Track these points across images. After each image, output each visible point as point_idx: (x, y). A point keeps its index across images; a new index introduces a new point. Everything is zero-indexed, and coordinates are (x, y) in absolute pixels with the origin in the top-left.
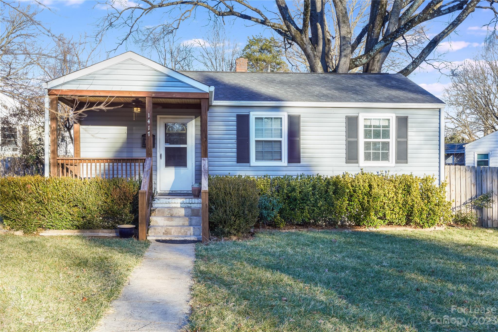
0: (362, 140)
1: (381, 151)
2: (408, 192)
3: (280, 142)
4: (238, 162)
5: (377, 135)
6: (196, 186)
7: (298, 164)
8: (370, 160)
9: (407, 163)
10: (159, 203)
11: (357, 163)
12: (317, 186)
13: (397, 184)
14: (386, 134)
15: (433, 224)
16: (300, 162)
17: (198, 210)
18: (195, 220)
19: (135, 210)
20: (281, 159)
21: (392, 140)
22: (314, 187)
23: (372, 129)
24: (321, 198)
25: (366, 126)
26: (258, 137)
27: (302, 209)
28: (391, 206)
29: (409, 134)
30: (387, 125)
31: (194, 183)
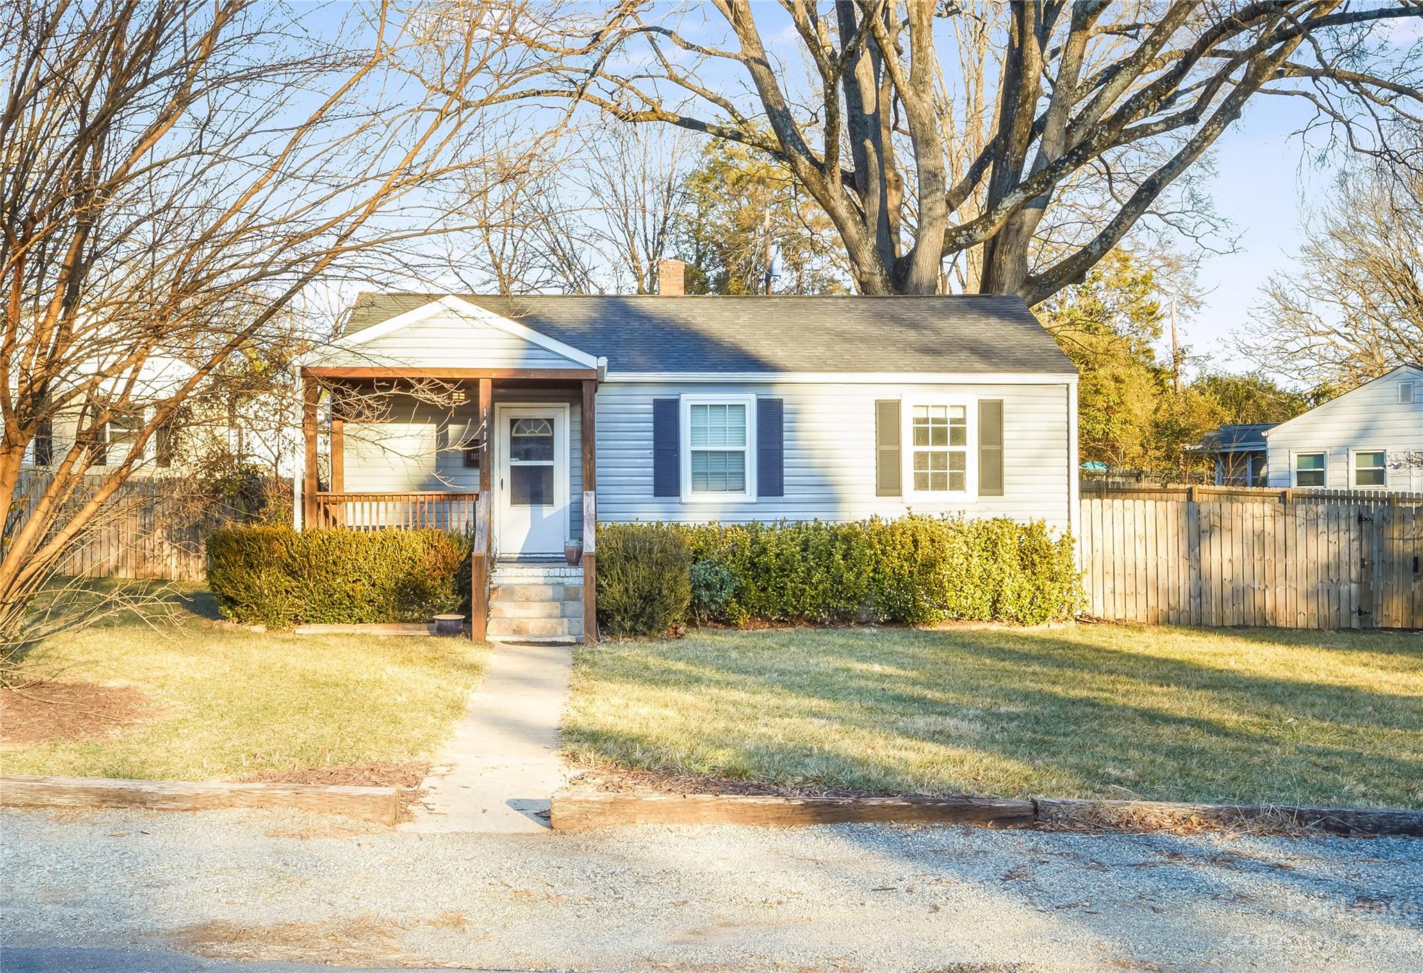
0: (908, 448)
1: (948, 471)
2: (994, 553)
3: (743, 453)
4: (656, 495)
5: (940, 437)
6: (573, 544)
7: (779, 499)
8: (926, 488)
9: (1002, 494)
10: (504, 576)
11: (900, 495)
12: (811, 543)
13: (971, 539)
14: (958, 436)
15: (1044, 618)
16: (782, 495)
17: (577, 590)
18: (573, 607)
19: (464, 588)
20: (743, 489)
21: (971, 448)
22: (805, 546)
23: (930, 426)
24: (819, 566)
25: (918, 421)
26: (698, 444)
27: (782, 588)
28: (957, 582)
29: (1006, 435)
30: (961, 416)
31: (568, 539)
